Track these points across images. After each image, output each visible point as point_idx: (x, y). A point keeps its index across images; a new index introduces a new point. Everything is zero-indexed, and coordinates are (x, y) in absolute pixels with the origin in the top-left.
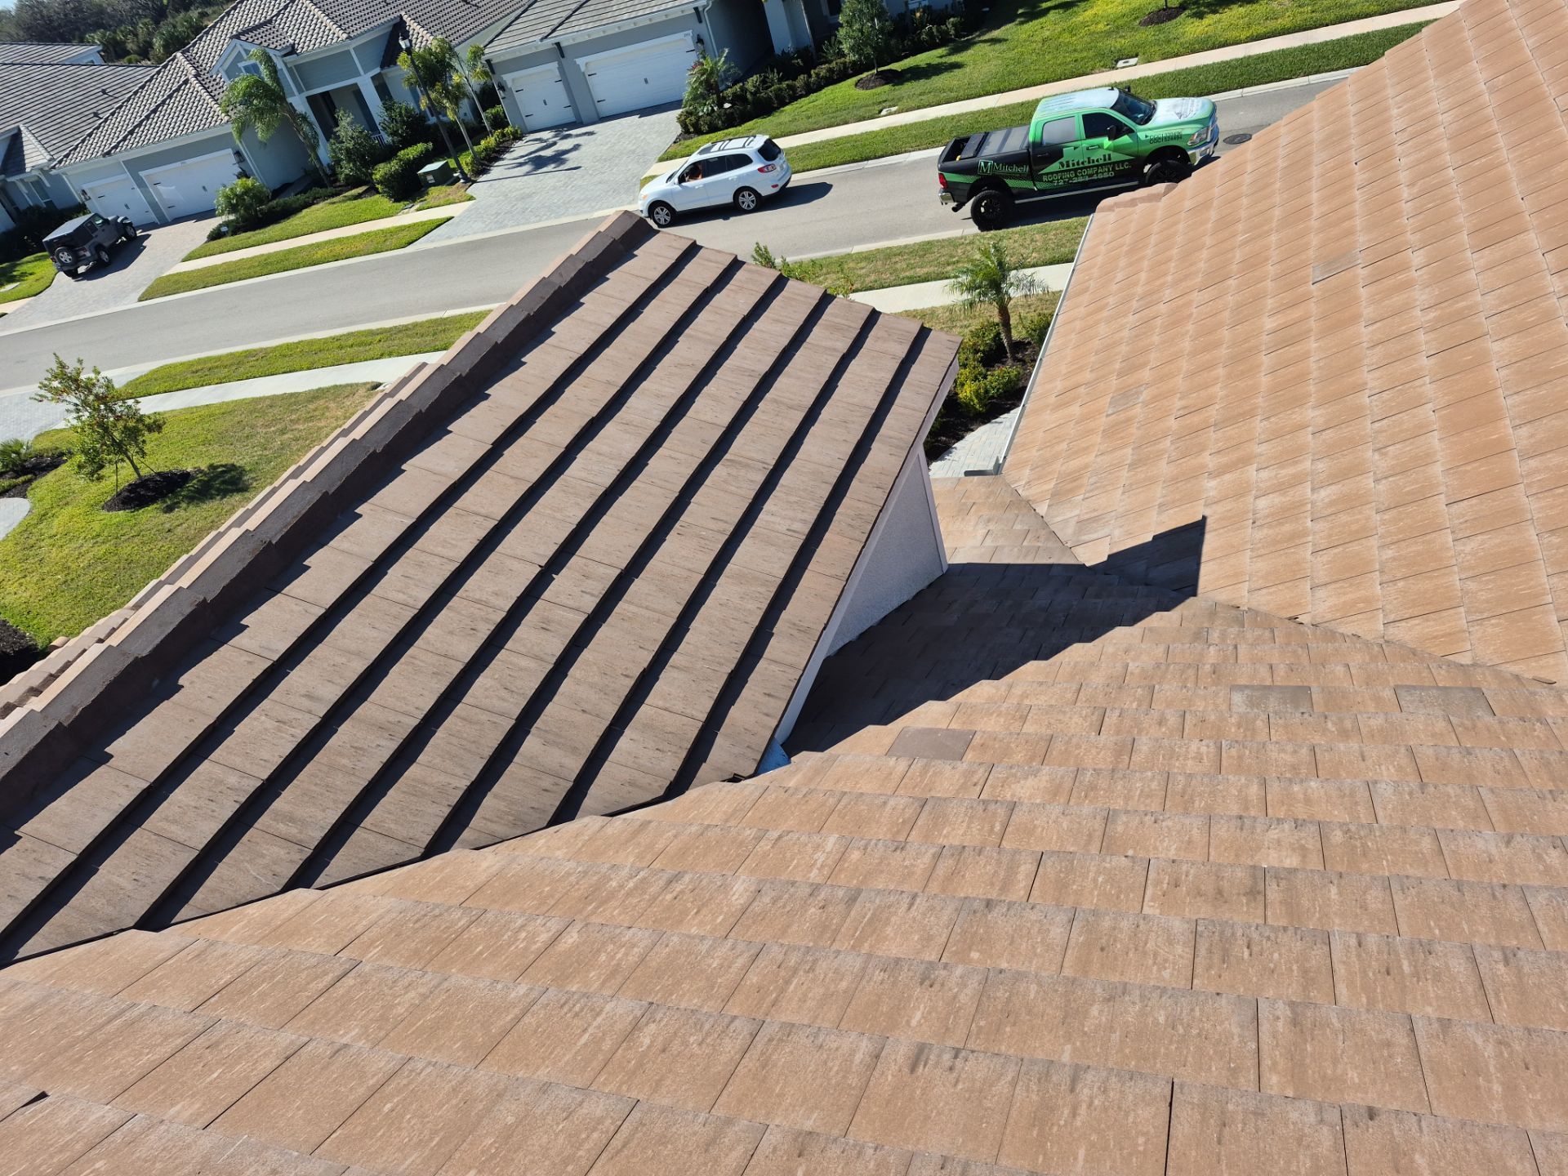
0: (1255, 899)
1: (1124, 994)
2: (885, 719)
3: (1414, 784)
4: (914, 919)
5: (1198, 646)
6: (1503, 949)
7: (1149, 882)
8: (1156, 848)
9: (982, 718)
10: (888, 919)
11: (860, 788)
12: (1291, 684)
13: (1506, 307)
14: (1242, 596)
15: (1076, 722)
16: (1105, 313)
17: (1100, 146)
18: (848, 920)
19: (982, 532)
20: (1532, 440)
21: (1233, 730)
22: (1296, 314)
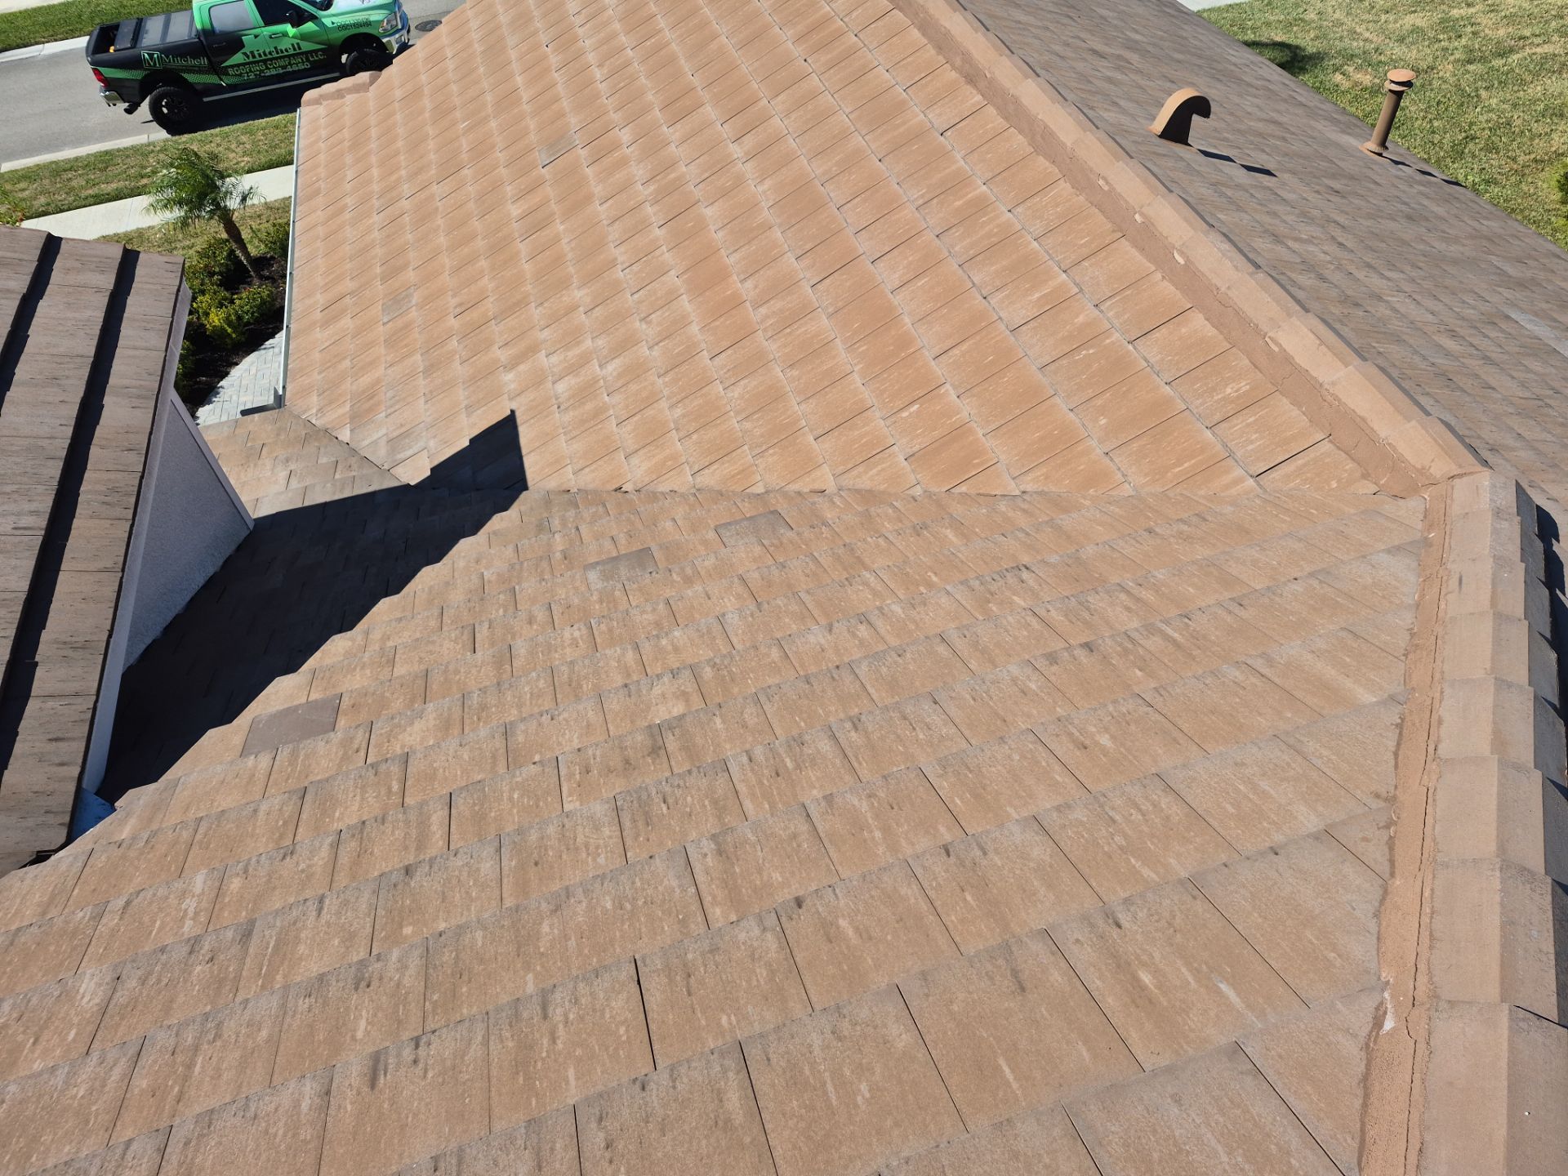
0: (658, 755)
1: (568, 898)
2: (227, 715)
3: (753, 607)
4: (328, 924)
5: (544, 537)
6: (851, 719)
7: (562, 779)
8: (559, 744)
9: (345, 676)
10: (297, 937)
11: (219, 805)
12: (634, 549)
13: (707, 175)
14: (569, 478)
15: (448, 647)
16: (347, 216)
17: (285, 34)
18: (248, 960)
19: (283, 474)
20: (757, 291)
21: (597, 607)
22: (535, 199)
